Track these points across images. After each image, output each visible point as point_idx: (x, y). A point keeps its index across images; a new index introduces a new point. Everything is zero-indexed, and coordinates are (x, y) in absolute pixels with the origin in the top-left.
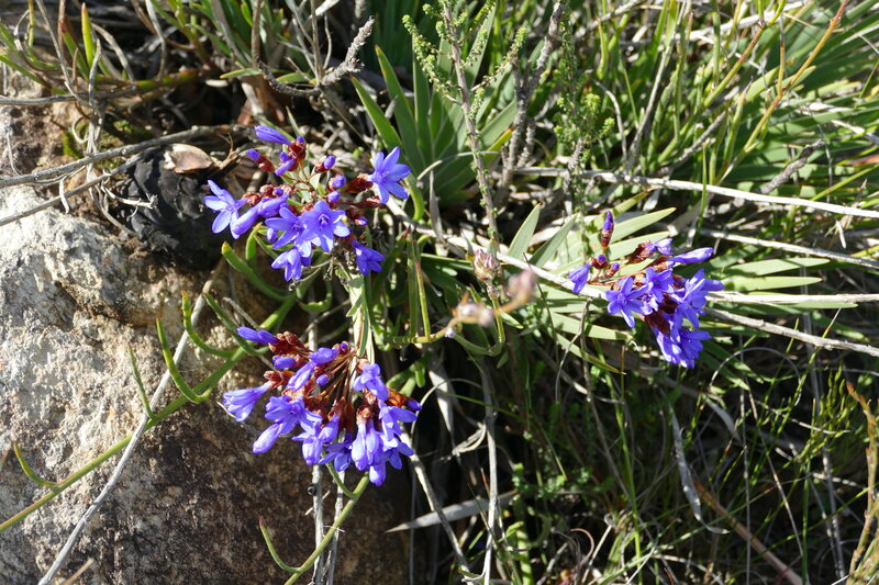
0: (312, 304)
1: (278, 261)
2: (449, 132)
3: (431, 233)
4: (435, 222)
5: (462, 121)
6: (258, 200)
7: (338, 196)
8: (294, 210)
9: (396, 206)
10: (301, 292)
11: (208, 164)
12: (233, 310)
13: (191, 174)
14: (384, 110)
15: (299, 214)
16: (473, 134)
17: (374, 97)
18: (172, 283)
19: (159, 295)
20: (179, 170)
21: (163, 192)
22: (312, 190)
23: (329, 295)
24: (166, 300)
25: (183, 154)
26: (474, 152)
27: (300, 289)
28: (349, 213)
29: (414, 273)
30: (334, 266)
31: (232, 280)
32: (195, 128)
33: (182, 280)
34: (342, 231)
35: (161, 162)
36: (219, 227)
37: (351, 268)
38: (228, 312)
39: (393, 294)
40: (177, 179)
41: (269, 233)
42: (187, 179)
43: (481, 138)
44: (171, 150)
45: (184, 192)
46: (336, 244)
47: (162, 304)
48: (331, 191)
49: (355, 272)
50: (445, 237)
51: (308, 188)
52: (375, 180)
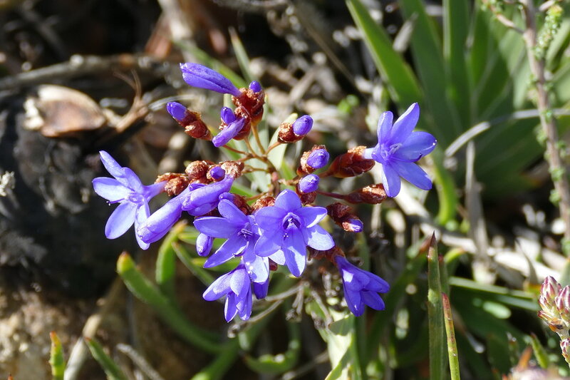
0: (266, 359)
1: (214, 288)
2: (501, 76)
3: (467, 245)
4: (474, 226)
5: (524, 59)
6: (182, 186)
7: (315, 183)
8: (243, 205)
9: (410, 200)
10: (249, 339)
11: (97, 122)
12: (133, 366)
13: (70, 138)
14: (393, 37)
15: (250, 211)
16: (541, 81)
17: (376, 15)
18: (33, 318)
19: (11, 338)
20: (50, 131)
21: (23, 168)
22: (272, 170)
23: (294, 345)
24: (24, 347)
25: (57, 105)
26: (542, 112)
27: (249, 333)
28: (333, 212)
29: (440, 313)
30: (305, 297)
31: (133, 317)
32: (77, 61)
33: (50, 314)
34: (322, 242)
35: (19, 117)
36: (116, 229)
37: (333, 301)
38: (124, 369)
39: (400, 346)
40: (45, 146)
41: (200, 242)
42: (64, 146)
43: (554, 89)
44: (36, 96)
45: (57, 169)
46: (310, 262)
47: (16, 354)
48: (304, 174)
49: (338, 308)
50: (491, 252)
51: (265, 166)
52: (377, 158)
